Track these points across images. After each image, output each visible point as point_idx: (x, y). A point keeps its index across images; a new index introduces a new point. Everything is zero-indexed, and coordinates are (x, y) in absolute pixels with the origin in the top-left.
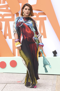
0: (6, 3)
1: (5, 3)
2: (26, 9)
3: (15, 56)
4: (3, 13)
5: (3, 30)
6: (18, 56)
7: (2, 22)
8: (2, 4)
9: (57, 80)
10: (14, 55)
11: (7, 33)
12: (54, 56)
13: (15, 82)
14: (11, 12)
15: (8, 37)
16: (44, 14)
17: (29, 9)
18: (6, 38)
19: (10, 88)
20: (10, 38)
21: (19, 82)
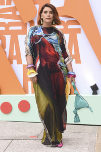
0: (13, 5)
1: (11, 5)
2: (46, 12)
3: (28, 93)
4: (7, 21)
5: (7, 50)
6: (32, 93)
7: (5, 36)
8: (5, 6)
9: (98, 134)
10: (25, 91)
11: (15, 54)
12: (93, 94)
13: (26, 137)
14: (21, 19)
15: (15, 61)
16: (77, 22)
17: (51, 12)
18: (12, 63)
19: (18, 146)
20: (19, 62)
21: (34, 138)
